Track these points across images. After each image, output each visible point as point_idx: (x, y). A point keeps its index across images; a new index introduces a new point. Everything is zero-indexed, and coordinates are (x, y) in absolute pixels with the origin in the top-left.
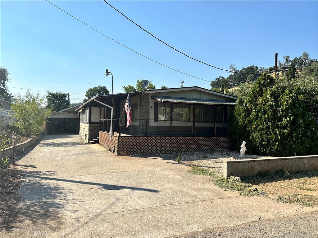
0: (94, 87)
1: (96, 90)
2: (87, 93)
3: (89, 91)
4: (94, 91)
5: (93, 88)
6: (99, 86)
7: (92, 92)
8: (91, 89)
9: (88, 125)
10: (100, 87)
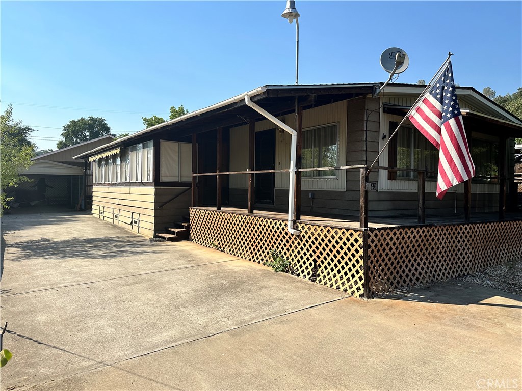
0: (80, 119)
1: (85, 124)
2: (65, 129)
3: (69, 126)
4: (79, 126)
5: (79, 121)
6: (90, 117)
7: (75, 128)
8: (73, 122)
9: (151, 190)
10: (92, 119)
